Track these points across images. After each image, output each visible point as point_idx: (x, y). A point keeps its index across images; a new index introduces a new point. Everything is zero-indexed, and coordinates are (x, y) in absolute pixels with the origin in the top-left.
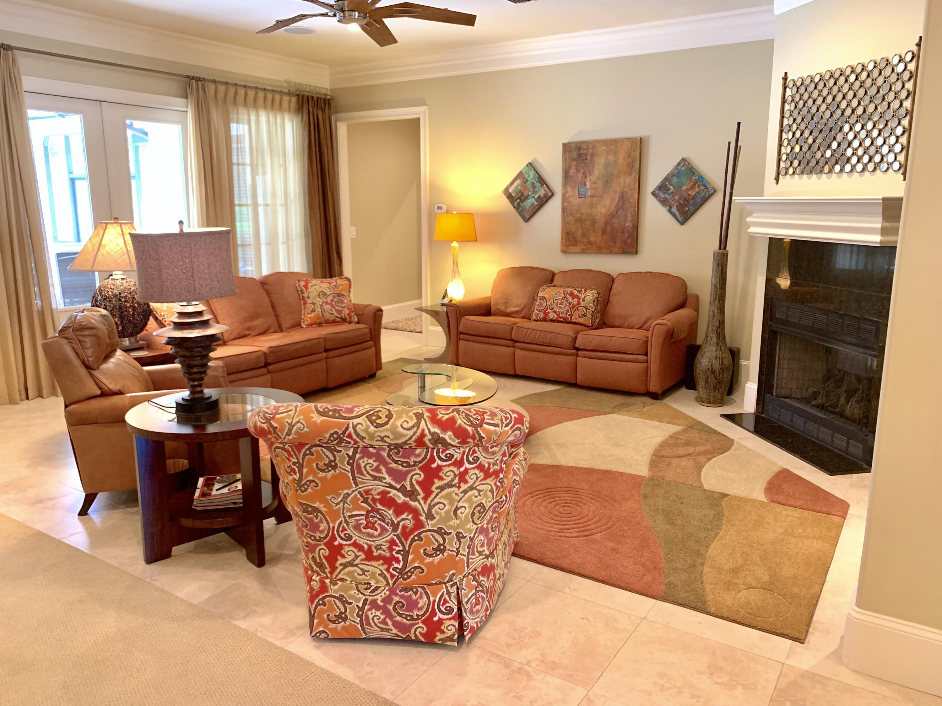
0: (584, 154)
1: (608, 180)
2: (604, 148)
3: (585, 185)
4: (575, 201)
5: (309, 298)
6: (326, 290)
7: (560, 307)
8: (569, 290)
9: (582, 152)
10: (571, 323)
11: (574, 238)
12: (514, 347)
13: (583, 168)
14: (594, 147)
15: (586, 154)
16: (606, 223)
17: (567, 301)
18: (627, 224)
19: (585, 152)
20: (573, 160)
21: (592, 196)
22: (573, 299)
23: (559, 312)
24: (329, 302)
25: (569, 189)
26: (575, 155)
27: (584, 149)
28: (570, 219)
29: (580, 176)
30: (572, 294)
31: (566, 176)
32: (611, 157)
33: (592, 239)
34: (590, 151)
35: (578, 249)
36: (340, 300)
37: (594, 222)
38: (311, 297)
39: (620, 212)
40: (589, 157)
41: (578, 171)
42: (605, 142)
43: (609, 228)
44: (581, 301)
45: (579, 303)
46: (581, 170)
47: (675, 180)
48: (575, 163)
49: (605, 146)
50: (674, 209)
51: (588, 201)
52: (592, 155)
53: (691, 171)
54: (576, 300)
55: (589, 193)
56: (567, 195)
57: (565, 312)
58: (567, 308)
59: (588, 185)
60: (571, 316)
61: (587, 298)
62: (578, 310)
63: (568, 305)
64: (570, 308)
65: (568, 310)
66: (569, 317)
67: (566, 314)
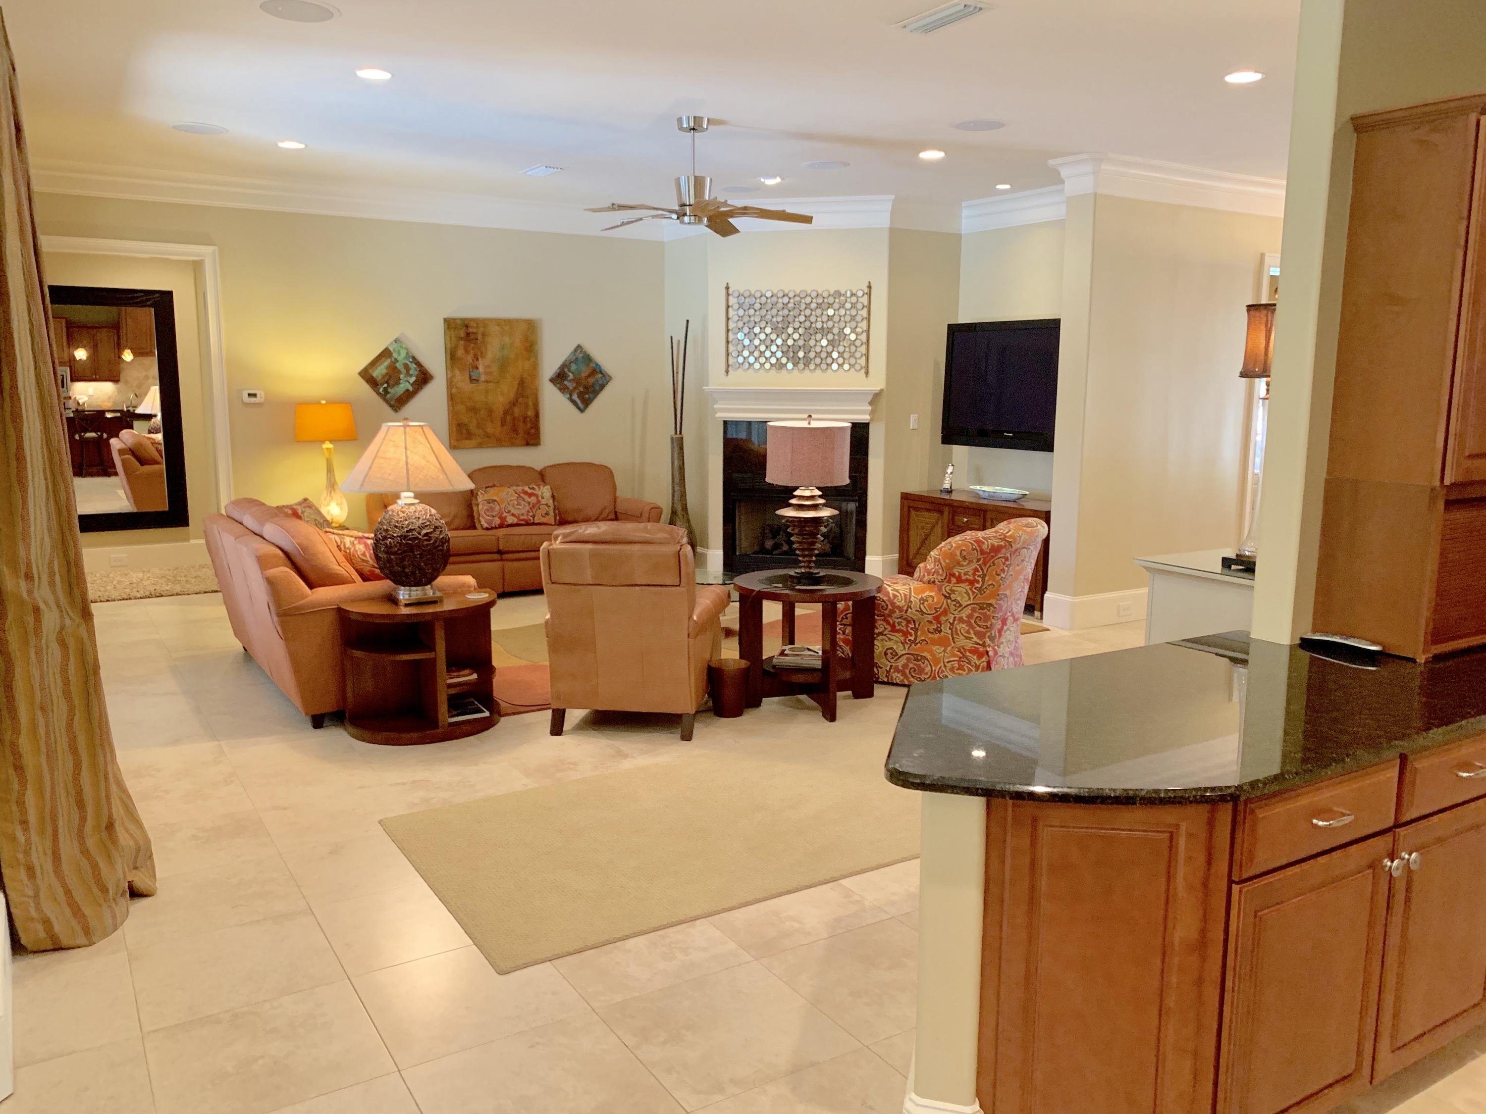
0: (474, 333)
1: (504, 366)
2: (497, 328)
3: (477, 368)
4: (467, 387)
7: (518, 509)
9: (471, 330)
10: (534, 524)
11: (467, 430)
13: (473, 349)
14: (486, 327)
15: (476, 333)
16: (505, 412)
17: (524, 501)
19: (475, 331)
20: (461, 339)
21: (487, 382)
23: (518, 515)
25: (457, 372)
26: (462, 334)
27: (472, 327)
28: (461, 408)
29: (470, 358)
31: (452, 357)
32: (506, 339)
33: (490, 431)
34: (481, 330)
35: (473, 442)
37: (490, 411)
39: (520, 400)
40: (480, 337)
41: (467, 351)
42: (499, 322)
43: (509, 417)
44: (540, 498)
45: (539, 502)
46: (472, 352)
47: (573, 367)
48: (462, 342)
49: (498, 325)
50: (575, 397)
51: (482, 387)
52: (484, 335)
53: (588, 359)
54: (533, 498)
55: (483, 378)
56: (455, 380)
57: (526, 513)
58: (527, 508)
59: (481, 368)
60: (534, 516)
61: (544, 494)
62: (540, 509)
63: (527, 505)
64: (530, 508)
65: (528, 510)
66: (531, 518)
67: (527, 515)
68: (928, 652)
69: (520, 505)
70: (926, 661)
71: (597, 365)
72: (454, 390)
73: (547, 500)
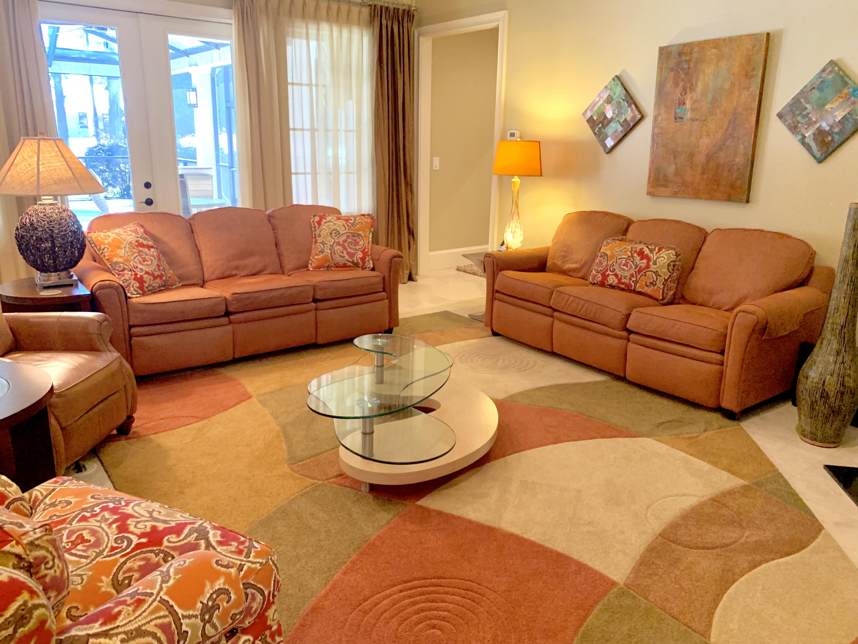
0: (686, 61)
2: (714, 51)
3: (684, 104)
4: (669, 126)
5: (320, 236)
6: (341, 228)
7: (623, 270)
8: (639, 247)
9: (684, 58)
10: (634, 291)
11: (664, 176)
12: (552, 316)
13: (683, 81)
15: (689, 61)
16: (709, 158)
17: (633, 262)
18: (737, 160)
19: (690, 58)
20: (672, 69)
21: (692, 120)
22: (641, 259)
23: (622, 276)
24: (341, 242)
25: (663, 110)
26: (674, 63)
27: (687, 54)
28: (662, 150)
29: (678, 92)
30: (641, 253)
32: (723, 65)
33: (688, 178)
34: (695, 56)
35: (667, 192)
36: (355, 241)
37: (692, 156)
38: (322, 236)
39: (728, 143)
40: (692, 65)
41: (676, 84)
42: (718, 43)
43: (712, 164)
44: (651, 263)
45: (648, 266)
46: (681, 84)
48: (672, 74)
49: (715, 48)
51: (687, 126)
52: (696, 63)
54: (645, 261)
55: (686, 116)
56: (661, 119)
57: (629, 276)
58: (632, 271)
59: (688, 105)
60: (636, 282)
61: (660, 259)
62: (645, 275)
63: (634, 267)
64: (636, 272)
65: (633, 274)
66: (633, 284)
67: (630, 279)
69: (627, 267)
72: (657, 130)
73: (661, 267)
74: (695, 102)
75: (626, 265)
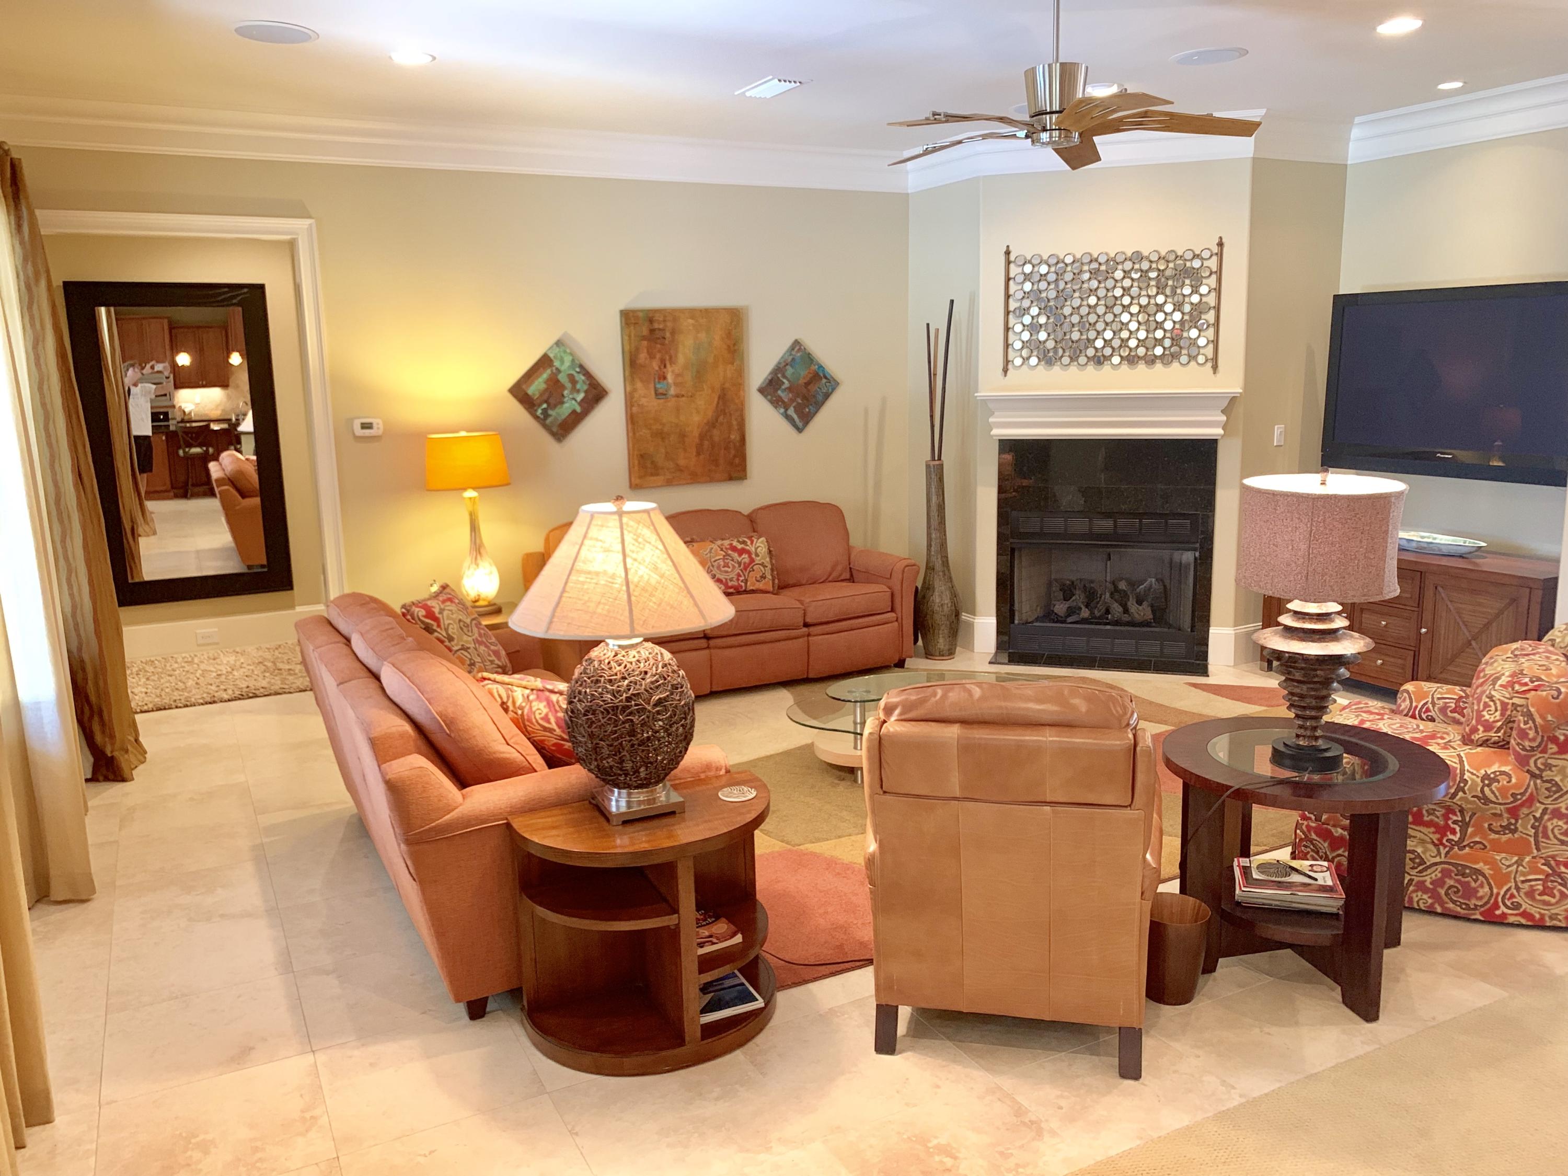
0: (660, 329)
1: (699, 373)
2: (690, 321)
3: (665, 378)
4: (649, 402)
7: (727, 572)
8: (726, 543)
9: (656, 326)
10: (746, 592)
11: (653, 462)
13: (659, 351)
14: (675, 320)
15: (663, 330)
16: (702, 437)
17: (733, 560)
18: (733, 437)
19: (661, 326)
20: (644, 338)
21: (677, 396)
22: (739, 555)
23: (726, 579)
25: (639, 385)
26: (645, 331)
27: (659, 323)
28: (645, 432)
29: (655, 365)
30: (734, 549)
31: (632, 365)
32: (702, 336)
33: (682, 462)
34: (669, 324)
35: (660, 479)
37: (683, 436)
39: (721, 419)
40: (668, 335)
41: (651, 356)
42: (693, 313)
43: (706, 443)
44: (753, 556)
45: (752, 560)
46: (658, 356)
47: (790, 371)
48: (645, 343)
49: (692, 318)
50: (791, 411)
51: (672, 403)
52: (673, 333)
53: (809, 358)
54: (745, 556)
55: (672, 391)
56: (636, 395)
57: (736, 577)
58: (737, 570)
59: (670, 378)
60: (746, 581)
61: (759, 549)
62: (753, 570)
63: (737, 565)
64: (741, 570)
65: (739, 573)
66: (743, 584)
67: (738, 580)
68: (1486, 863)
69: (728, 566)
70: (1480, 877)
71: (821, 367)
72: (635, 409)
73: (763, 558)
74: (678, 375)
75: (726, 565)
